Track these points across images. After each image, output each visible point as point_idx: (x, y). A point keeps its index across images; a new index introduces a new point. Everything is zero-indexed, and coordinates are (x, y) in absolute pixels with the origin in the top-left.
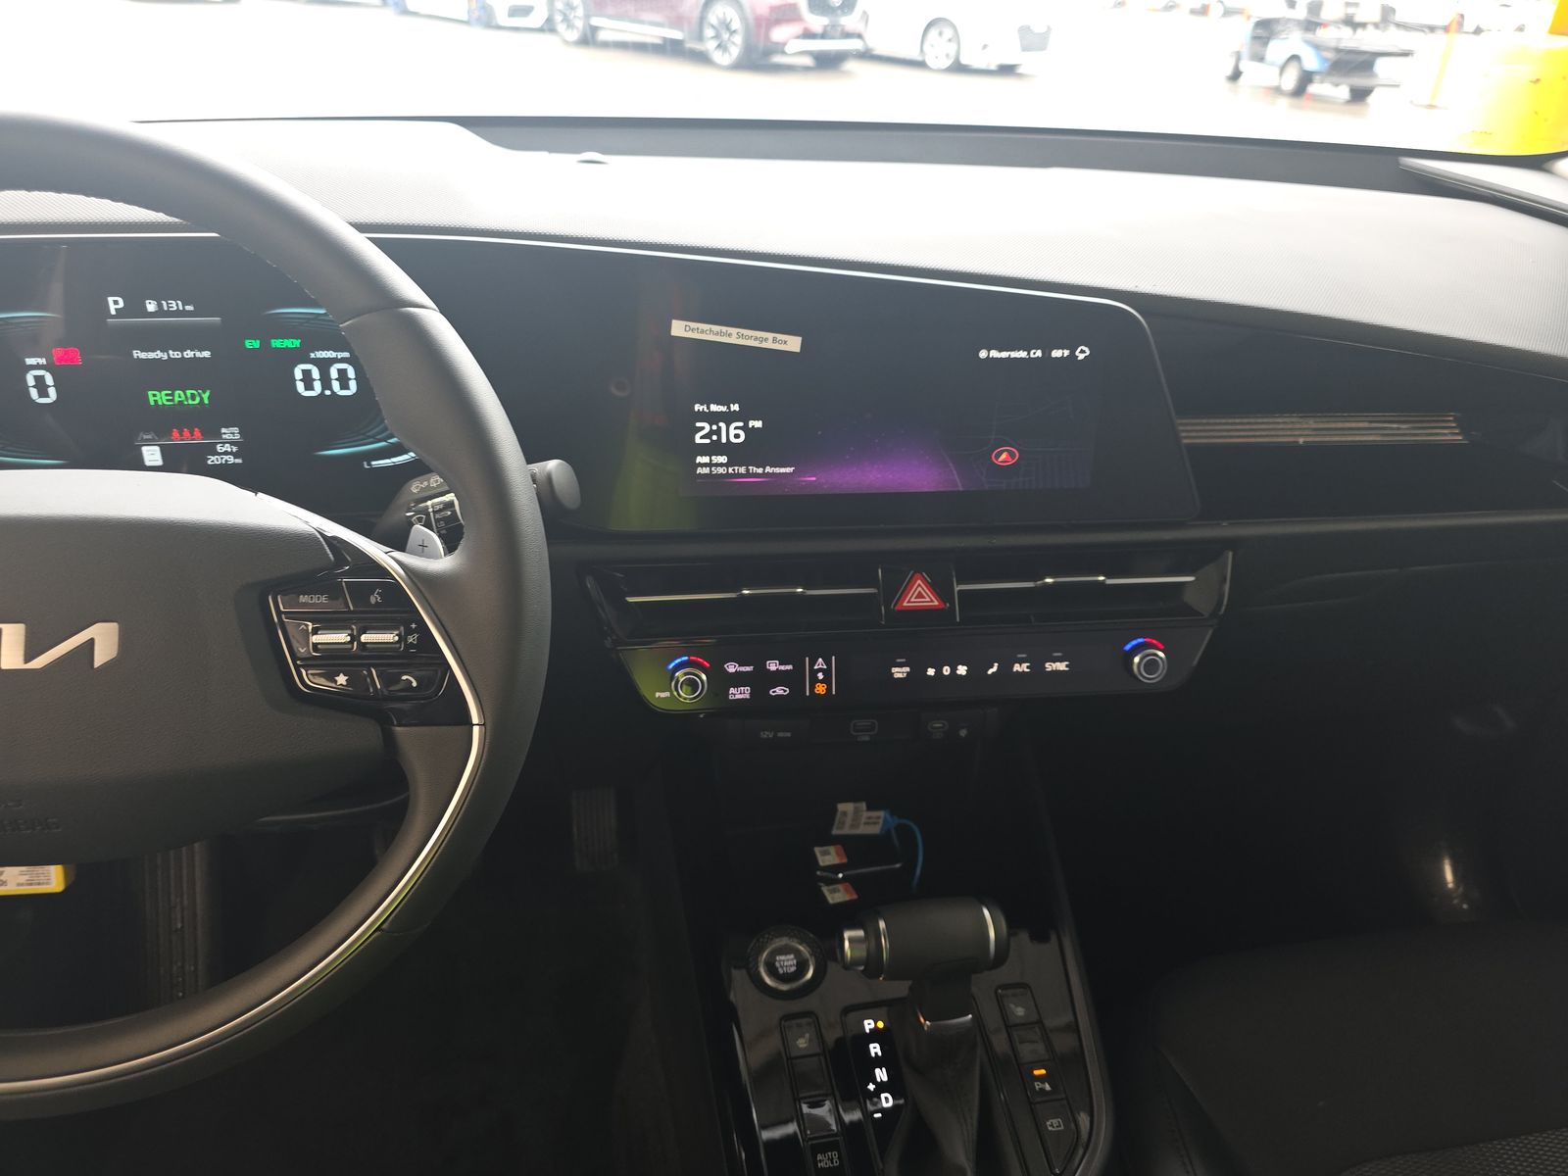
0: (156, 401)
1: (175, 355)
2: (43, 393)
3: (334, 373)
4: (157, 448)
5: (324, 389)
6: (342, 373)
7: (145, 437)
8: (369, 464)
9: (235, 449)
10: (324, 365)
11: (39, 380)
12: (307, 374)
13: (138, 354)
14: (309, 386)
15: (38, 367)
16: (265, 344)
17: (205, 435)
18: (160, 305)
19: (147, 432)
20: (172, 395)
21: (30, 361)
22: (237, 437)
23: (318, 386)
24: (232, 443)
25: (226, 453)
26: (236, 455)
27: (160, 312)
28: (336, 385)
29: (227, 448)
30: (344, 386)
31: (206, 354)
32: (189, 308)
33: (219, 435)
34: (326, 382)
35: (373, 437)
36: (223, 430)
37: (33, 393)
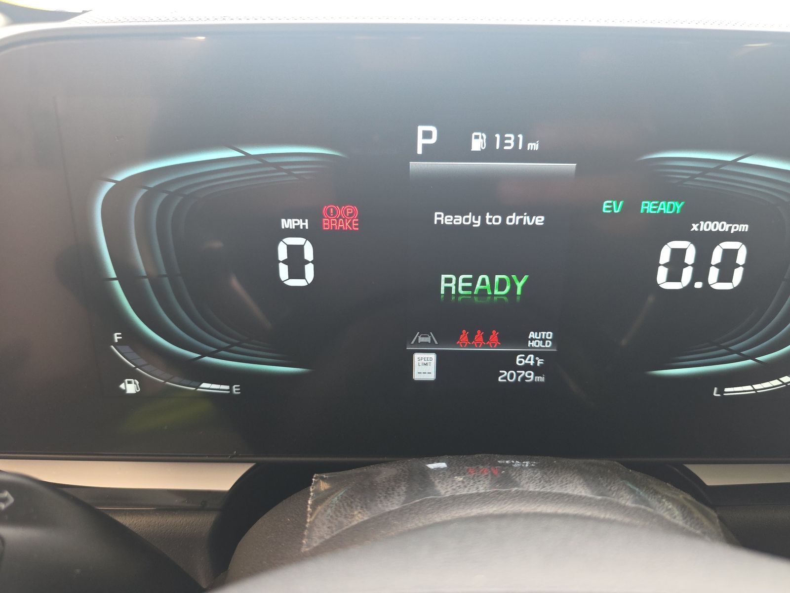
0: (448, 290)
1: (493, 220)
2: (297, 271)
3: (717, 256)
4: (433, 356)
5: (694, 279)
6: (730, 256)
7: (422, 339)
8: (721, 391)
9: (540, 362)
10: (705, 243)
11: (295, 252)
12: (678, 256)
13: (441, 218)
14: (674, 276)
15: (296, 232)
16: (632, 207)
17: (504, 340)
18: (491, 141)
19: (425, 333)
20: (474, 281)
21: (288, 224)
22: (549, 345)
23: (687, 274)
24: (537, 354)
25: (527, 367)
26: (537, 370)
27: (489, 154)
28: (713, 274)
29: (530, 360)
30: (725, 276)
31: (539, 220)
32: (534, 146)
33: (526, 340)
34: (701, 269)
35: (738, 352)
36: (532, 335)
37: (284, 271)
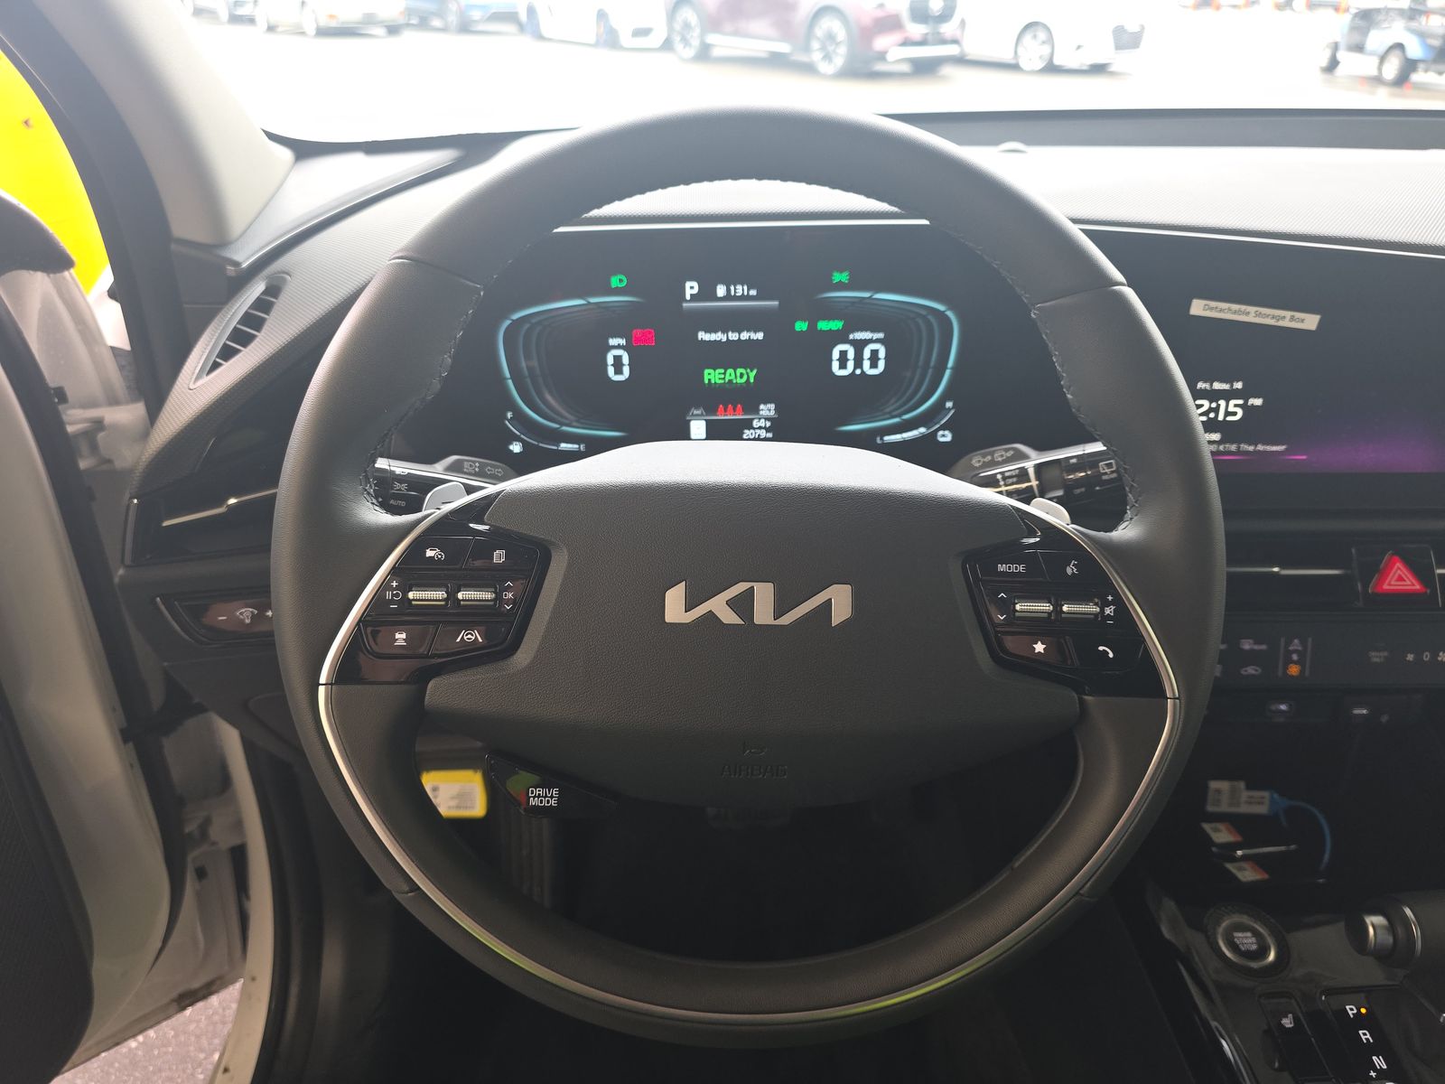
0: (709, 380)
1: (733, 336)
2: (618, 371)
3: (867, 353)
4: (704, 423)
5: (855, 368)
6: (874, 353)
7: (695, 412)
8: (882, 439)
9: (768, 424)
10: (859, 346)
11: (618, 359)
12: (843, 354)
13: (702, 336)
14: (843, 365)
15: (619, 347)
16: (813, 326)
17: (745, 411)
18: (728, 290)
19: (697, 408)
20: (725, 374)
21: (613, 342)
22: (772, 413)
23: (851, 365)
24: (766, 419)
25: (760, 428)
26: (768, 430)
27: (728, 297)
28: (866, 364)
29: (763, 423)
30: (874, 365)
31: (760, 336)
32: (753, 292)
33: (757, 411)
34: (858, 362)
35: (890, 413)
36: (762, 407)
37: (611, 371)
